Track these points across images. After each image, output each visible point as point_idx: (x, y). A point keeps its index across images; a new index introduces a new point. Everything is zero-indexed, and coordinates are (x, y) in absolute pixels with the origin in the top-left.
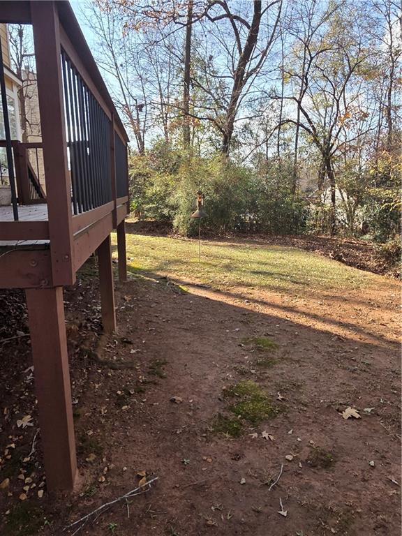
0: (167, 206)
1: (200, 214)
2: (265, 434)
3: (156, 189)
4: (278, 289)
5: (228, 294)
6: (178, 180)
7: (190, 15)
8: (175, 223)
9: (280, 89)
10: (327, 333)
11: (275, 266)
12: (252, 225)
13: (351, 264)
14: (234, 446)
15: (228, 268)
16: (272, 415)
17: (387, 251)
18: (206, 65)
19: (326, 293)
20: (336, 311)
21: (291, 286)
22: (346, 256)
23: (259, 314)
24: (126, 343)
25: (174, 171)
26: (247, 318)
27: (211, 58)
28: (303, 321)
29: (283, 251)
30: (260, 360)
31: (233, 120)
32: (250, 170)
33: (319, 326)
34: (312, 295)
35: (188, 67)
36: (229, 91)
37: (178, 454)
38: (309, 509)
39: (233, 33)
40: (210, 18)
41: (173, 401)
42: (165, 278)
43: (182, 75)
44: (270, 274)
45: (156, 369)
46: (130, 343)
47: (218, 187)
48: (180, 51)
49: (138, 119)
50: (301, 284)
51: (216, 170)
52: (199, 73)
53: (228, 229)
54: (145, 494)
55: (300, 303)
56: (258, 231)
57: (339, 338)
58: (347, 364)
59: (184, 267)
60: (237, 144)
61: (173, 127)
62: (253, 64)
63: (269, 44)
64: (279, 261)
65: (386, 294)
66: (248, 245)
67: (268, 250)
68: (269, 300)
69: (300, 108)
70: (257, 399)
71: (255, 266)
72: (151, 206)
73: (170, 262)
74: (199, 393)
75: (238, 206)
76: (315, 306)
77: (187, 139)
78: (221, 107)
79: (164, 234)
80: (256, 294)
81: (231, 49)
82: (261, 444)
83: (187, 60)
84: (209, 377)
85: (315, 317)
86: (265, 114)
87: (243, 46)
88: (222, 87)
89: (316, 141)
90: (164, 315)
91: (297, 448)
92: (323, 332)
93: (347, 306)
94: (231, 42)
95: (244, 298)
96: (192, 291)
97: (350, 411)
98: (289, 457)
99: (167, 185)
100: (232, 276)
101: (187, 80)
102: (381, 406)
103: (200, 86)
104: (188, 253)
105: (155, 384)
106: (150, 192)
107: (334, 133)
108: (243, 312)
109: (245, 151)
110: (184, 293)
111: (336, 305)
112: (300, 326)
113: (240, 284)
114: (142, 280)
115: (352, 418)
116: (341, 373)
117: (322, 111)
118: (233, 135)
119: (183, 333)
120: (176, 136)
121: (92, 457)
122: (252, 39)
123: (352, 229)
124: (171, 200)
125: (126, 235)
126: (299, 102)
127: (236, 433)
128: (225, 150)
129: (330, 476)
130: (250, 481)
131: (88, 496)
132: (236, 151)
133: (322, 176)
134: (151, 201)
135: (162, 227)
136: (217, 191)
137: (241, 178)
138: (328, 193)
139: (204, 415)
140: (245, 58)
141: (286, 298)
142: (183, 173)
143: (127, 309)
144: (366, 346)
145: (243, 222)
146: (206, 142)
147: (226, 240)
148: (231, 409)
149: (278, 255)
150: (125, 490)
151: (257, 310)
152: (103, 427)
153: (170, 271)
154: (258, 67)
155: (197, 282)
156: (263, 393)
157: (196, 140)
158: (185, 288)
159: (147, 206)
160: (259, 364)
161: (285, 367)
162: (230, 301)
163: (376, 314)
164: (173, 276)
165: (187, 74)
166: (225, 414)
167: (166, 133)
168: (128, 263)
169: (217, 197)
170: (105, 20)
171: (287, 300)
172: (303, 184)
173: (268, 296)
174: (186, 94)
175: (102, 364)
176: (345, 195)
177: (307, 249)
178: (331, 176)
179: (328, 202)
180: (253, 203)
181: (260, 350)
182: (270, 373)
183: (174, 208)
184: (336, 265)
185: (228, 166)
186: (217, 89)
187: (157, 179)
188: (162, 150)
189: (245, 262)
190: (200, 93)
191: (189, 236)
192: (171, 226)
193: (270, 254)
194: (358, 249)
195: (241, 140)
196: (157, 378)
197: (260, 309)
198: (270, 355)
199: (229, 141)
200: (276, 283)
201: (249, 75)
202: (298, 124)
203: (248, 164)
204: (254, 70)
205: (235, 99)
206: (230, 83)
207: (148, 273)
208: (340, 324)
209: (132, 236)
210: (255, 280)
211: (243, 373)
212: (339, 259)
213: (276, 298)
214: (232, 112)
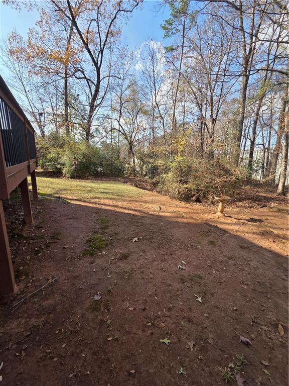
0: (59, 164)
1: (76, 168)
2: (104, 253)
3: (53, 155)
4: (111, 199)
5: (90, 203)
6: (64, 151)
7: (66, 74)
8: (64, 172)
9: (111, 115)
10: (129, 214)
11: (110, 190)
12: (101, 173)
13: (141, 188)
14: (91, 259)
15: (90, 191)
16: (107, 245)
17: (154, 182)
18: (76, 99)
19: (130, 199)
20: (133, 205)
21: (116, 197)
22: (139, 185)
23: (102, 209)
24: (38, 227)
25: (62, 147)
26: (98, 211)
27: (78, 95)
28: (121, 210)
29: (114, 183)
30: (103, 227)
31: (90, 126)
32: (99, 148)
33: (127, 211)
34: (125, 200)
35: (66, 98)
36: (88, 112)
37: (66, 267)
38: (119, 273)
39: (88, 86)
40: (76, 77)
41: (64, 248)
42: (59, 197)
43: (63, 101)
44: (108, 193)
45: (55, 237)
46: (41, 227)
47: (84, 156)
48: (62, 90)
49: (40, 120)
50: (120, 196)
51: (83, 148)
52: (73, 101)
53: (90, 175)
54: (51, 285)
55: (120, 204)
56: (104, 175)
57: (134, 215)
58: (135, 224)
59: (69, 192)
60: (93, 136)
61: (60, 126)
62: (98, 102)
63: (105, 94)
64: (112, 188)
65: (151, 198)
66: (99, 182)
67: (108, 183)
68: (107, 204)
69: (120, 125)
70: (101, 241)
71: (102, 190)
72: (50, 163)
73: (61, 190)
74: (76, 243)
75: (95, 164)
76: (125, 204)
77: (68, 132)
78: (84, 119)
79: (58, 177)
80: (102, 201)
81: (88, 93)
82: (102, 256)
83: (66, 94)
84: (81, 236)
85: (125, 208)
86: (105, 125)
87: (93, 93)
88: (84, 110)
89: (126, 138)
90: (58, 214)
91: (116, 255)
92: (128, 213)
93: (137, 203)
94: (88, 90)
95: (97, 203)
96: (72, 202)
97: (135, 239)
98: (113, 258)
99: (58, 154)
100: (92, 195)
101: (67, 104)
102: (145, 236)
103: (73, 108)
104: (71, 186)
105: (55, 242)
106: (49, 156)
107: (133, 135)
108: (96, 209)
109: (96, 140)
110: (69, 203)
111: (133, 203)
112: (119, 212)
113: (95, 198)
114: (47, 199)
115: (136, 241)
116: (133, 227)
117: (129, 126)
118: (90, 132)
119: (69, 220)
120: (62, 131)
121: (24, 277)
122: (97, 91)
123: (142, 174)
124: (61, 161)
125: (37, 178)
126: (119, 122)
127: (92, 255)
128: (87, 139)
129: (127, 262)
130: (97, 270)
131: (22, 293)
132: (93, 140)
133: (130, 153)
134: (50, 161)
135: (57, 173)
136: (84, 157)
137: (95, 152)
138: (132, 160)
139: (78, 251)
140: (94, 98)
141: (114, 202)
142: (66, 148)
143: (39, 212)
144: (143, 217)
145: (97, 172)
146: (77, 134)
147: (90, 179)
148: (90, 246)
149: (112, 185)
150: (41, 286)
151: (102, 208)
152: (28, 265)
153: (62, 194)
154: (100, 103)
155: (75, 198)
156: (104, 239)
157: (73, 133)
158: (69, 201)
159: (48, 164)
160: (103, 228)
161: (113, 228)
162: (91, 205)
163: (147, 205)
164: (63, 196)
165: (66, 101)
166: (87, 249)
167: (57, 128)
168: (38, 191)
169: (84, 160)
170: (16, 65)
171: (115, 203)
172: (122, 155)
173: (107, 202)
174: (66, 111)
175: (26, 238)
176: (139, 160)
177: (124, 182)
178: (133, 153)
179: (132, 163)
180: (101, 163)
181: (103, 223)
182: (106, 231)
183: (63, 164)
184: (135, 188)
185: (89, 146)
186: (82, 110)
187: (52, 150)
188: (55, 137)
189: (98, 188)
190: (73, 111)
191: (71, 178)
192: (62, 173)
193: (109, 185)
194: (144, 182)
195: (95, 135)
196: (56, 240)
197: (103, 207)
198: (107, 224)
199: (89, 135)
200: (111, 196)
201: (96, 106)
202: (119, 131)
203: (98, 145)
204: (99, 104)
205: (90, 116)
206: (88, 108)
207: (50, 195)
208: (134, 210)
209: (40, 178)
210: (102, 196)
211: (96, 232)
212: (137, 186)
213: (111, 202)
214: (89, 122)
